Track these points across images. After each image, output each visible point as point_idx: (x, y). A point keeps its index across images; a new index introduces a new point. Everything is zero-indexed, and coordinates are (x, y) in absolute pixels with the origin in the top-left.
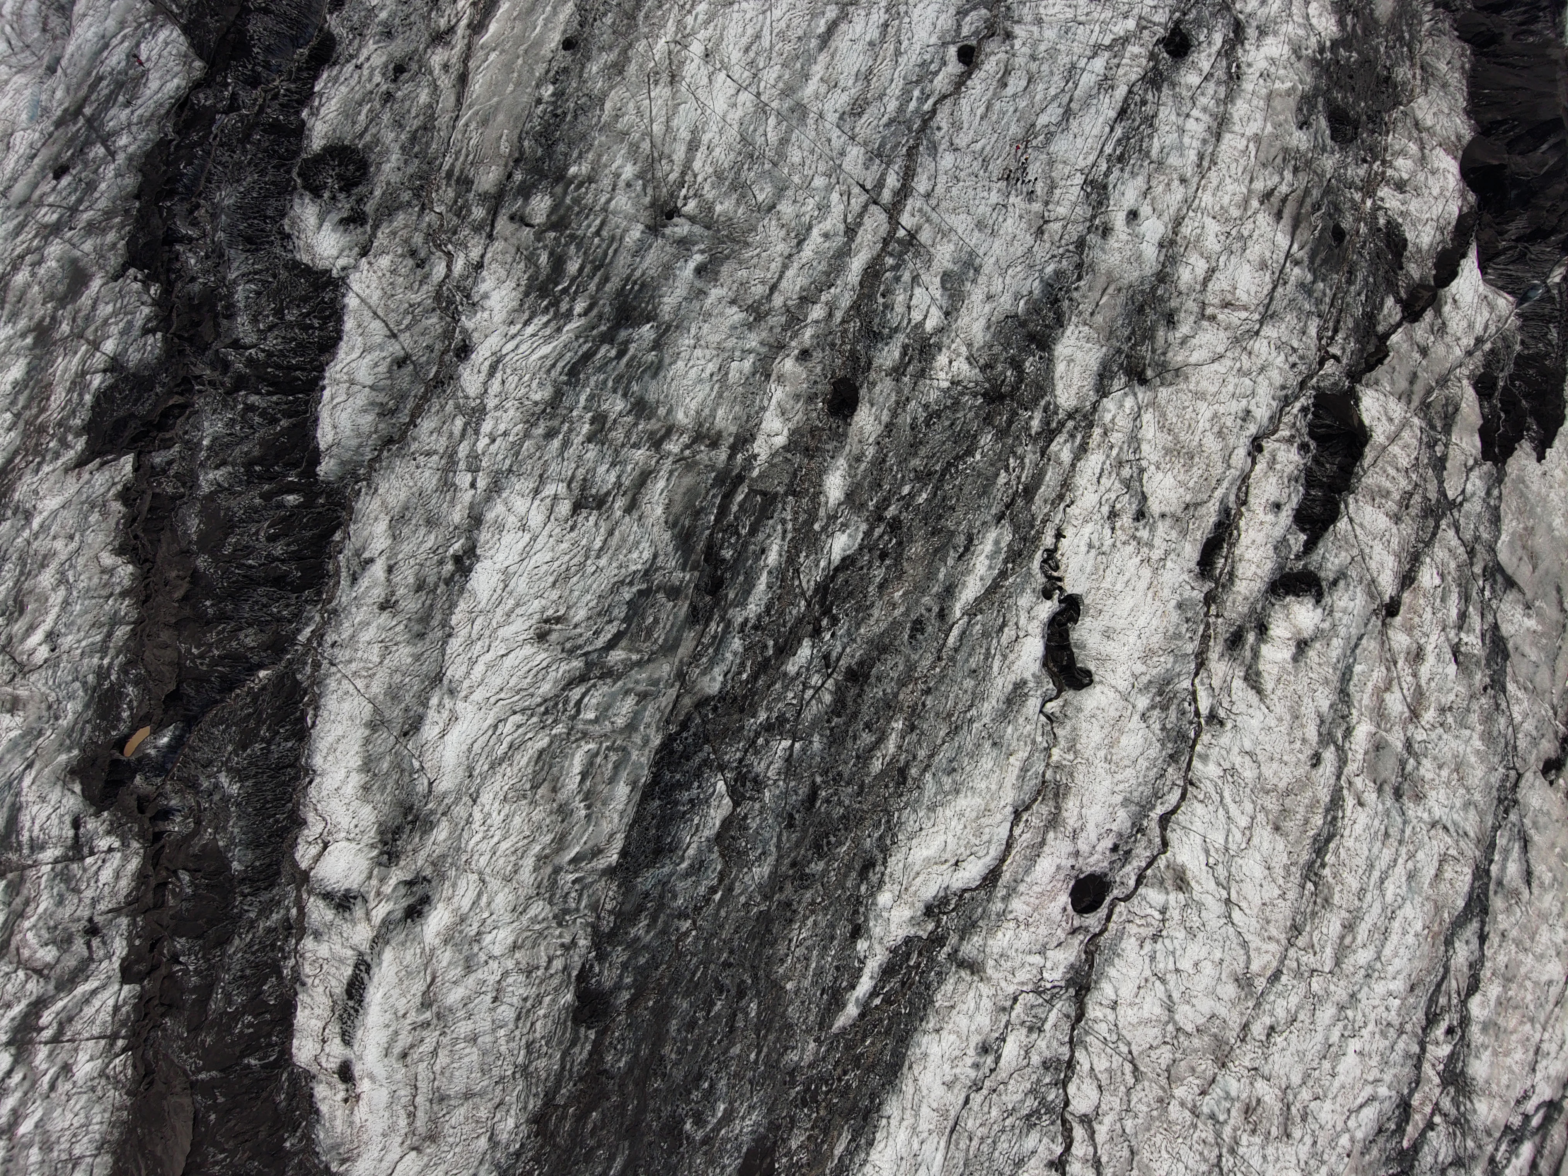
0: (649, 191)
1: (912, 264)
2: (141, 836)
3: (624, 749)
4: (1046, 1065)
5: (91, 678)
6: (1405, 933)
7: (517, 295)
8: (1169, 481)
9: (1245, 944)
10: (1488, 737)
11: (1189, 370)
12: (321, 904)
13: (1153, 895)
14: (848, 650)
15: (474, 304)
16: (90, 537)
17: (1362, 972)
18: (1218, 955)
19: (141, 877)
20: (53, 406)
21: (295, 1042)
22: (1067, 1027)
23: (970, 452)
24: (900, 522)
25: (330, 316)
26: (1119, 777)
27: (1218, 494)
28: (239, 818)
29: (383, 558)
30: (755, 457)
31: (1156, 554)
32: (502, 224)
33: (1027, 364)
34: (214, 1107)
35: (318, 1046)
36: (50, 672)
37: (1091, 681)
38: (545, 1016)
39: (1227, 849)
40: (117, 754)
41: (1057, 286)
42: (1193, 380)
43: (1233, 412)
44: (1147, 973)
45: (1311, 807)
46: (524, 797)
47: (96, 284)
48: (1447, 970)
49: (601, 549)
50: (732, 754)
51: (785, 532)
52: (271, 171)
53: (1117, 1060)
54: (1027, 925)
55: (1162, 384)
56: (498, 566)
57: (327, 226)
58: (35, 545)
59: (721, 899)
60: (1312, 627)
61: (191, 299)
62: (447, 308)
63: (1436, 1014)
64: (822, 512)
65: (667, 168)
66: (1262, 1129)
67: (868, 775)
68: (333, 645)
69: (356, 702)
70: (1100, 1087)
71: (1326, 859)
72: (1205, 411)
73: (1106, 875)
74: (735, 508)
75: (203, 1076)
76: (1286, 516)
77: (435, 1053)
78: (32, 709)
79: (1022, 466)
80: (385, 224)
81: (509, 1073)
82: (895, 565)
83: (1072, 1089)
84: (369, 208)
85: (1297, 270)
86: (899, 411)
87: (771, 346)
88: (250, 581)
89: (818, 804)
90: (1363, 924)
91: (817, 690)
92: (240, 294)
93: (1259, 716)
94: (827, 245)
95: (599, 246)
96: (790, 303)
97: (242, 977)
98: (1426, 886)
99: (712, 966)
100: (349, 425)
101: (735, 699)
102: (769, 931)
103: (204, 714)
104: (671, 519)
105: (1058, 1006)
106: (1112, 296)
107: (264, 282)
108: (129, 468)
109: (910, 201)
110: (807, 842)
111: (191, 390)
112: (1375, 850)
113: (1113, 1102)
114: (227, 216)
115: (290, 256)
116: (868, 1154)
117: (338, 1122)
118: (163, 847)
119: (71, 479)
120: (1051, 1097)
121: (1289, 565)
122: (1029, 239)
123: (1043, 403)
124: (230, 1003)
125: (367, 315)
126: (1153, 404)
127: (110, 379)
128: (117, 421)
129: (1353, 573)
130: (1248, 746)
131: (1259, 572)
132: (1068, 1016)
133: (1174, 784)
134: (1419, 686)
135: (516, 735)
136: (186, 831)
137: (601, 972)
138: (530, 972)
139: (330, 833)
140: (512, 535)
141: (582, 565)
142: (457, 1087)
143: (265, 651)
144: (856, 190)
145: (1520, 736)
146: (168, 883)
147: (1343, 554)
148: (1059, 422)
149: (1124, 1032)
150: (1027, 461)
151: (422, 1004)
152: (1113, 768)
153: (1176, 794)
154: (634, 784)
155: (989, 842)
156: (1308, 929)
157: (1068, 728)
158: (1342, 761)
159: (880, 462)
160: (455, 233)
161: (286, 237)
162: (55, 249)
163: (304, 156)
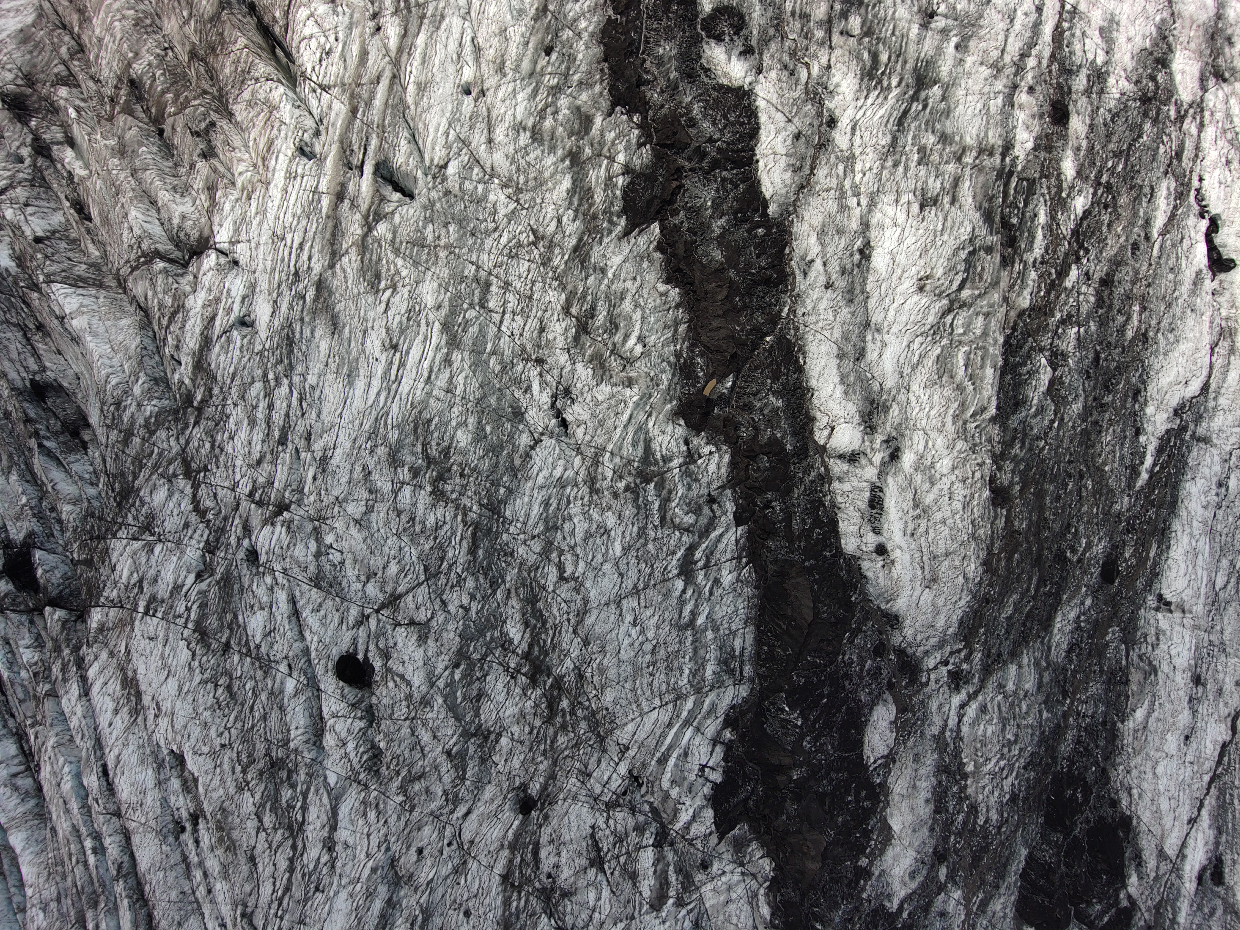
0: (915, 3)
1: (1079, 25)
2: (726, 442)
3: (984, 348)
7: (857, 80)
12: (838, 462)
14: (1098, 268)
15: (831, 92)
16: (647, 276)
19: (732, 465)
20: (598, 201)
21: (843, 541)
23: (1140, 136)
24: (1111, 184)
25: (751, 116)
28: (785, 419)
29: (819, 258)
30: (1017, 158)
32: (836, 38)
33: (1159, 78)
35: (859, 540)
36: (646, 360)
37: (1235, 265)
38: (978, 505)
40: (700, 398)
41: (1164, 28)
46: (936, 384)
47: (598, 120)
49: (942, 230)
50: (1046, 341)
51: (1045, 201)
52: (687, 29)
54: (1230, 411)
57: (734, 58)
58: (614, 287)
59: (1058, 426)
61: (662, 120)
62: (815, 98)
64: (1065, 186)
67: (1126, 340)
68: (803, 315)
69: (827, 345)
74: (1012, 192)
75: (807, 564)
77: (927, 531)
78: (641, 382)
79: (1171, 140)
80: (765, 51)
81: (966, 539)
82: (1114, 211)
84: (753, 42)
86: (1095, 116)
87: (1011, 87)
88: (754, 283)
89: (1101, 363)
91: (1086, 295)
92: (696, 110)
94: (1027, 20)
95: (896, 42)
96: (1015, 59)
99: (1062, 465)
100: (779, 181)
101: (1040, 308)
102: (1089, 440)
104: (978, 204)
106: (1196, 30)
107: (706, 101)
108: (658, 230)
111: (680, 177)
114: (677, 61)
115: (715, 82)
116: (1168, 553)
117: (882, 580)
118: (741, 445)
119: (624, 244)
123: (1173, 100)
124: (805, 523)
125: (773, 110)
127: (628, 179)
128: (648, 201)
135: (921, 349)
137: (1001, 477)
138: (964, 482)
139: (833, 422)
140: (890, 230)
141: (934, 241)
142: (941, 549)
143: (767, 324)
146: (749, 465)
148: (1185, 111)
150: (1173, 136)
151: (915, 505)
154: (995, 367)
155: (1201, 367)
157: (1227, 295)
159: (1091, 149)
160: (807, 49)
161: (707, 71)
162: (563, 102)
163: (701, 16)
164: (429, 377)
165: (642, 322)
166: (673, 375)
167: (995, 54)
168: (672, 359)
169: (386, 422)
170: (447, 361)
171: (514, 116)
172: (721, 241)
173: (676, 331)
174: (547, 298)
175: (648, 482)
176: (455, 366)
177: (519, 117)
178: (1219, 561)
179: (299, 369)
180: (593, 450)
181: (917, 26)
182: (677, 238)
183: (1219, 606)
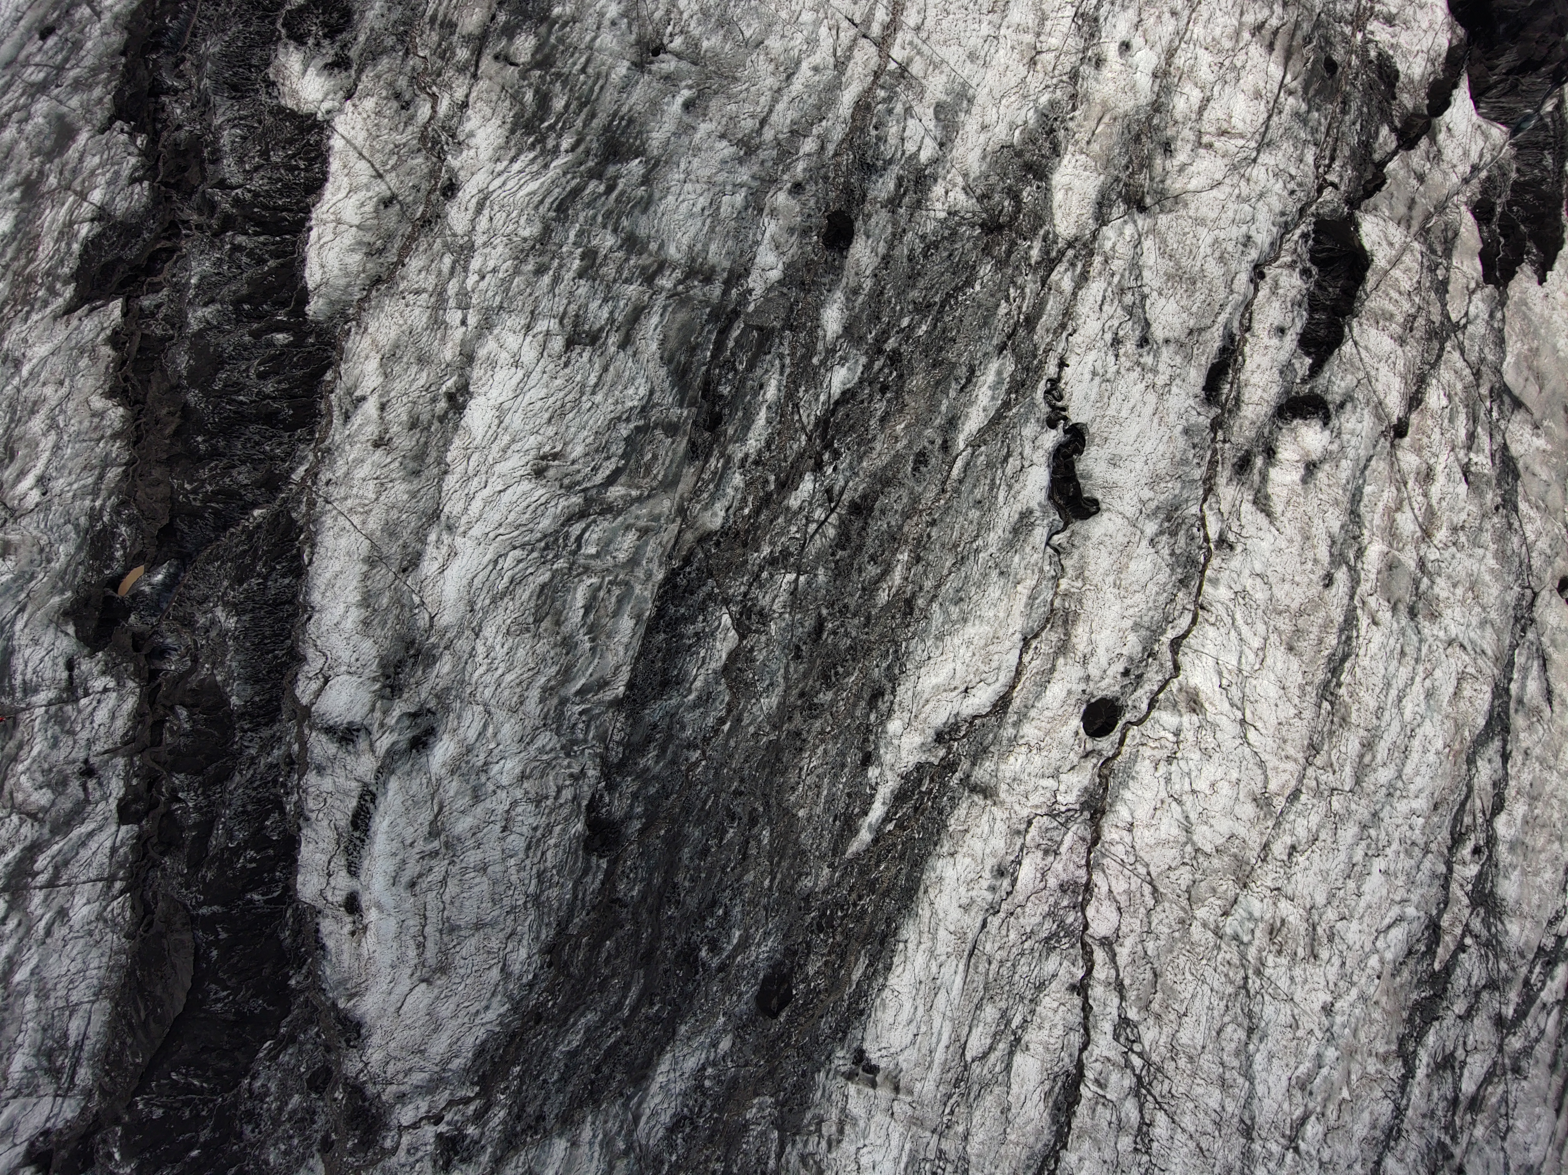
0: (635, 29)
1: (904, 96)
2: (137, 674)
3: (627, 584)
4: (1063, 888)
5: (83, 520)
6: (1425, 751)
7: (503, 132)
8: (1172, 306)
9: (1262, 764)
10: (1502, 556)
11: (1188, 197)
12: (323, 738)
13: (1166, 718)
14: (851, 484)
15: (459, 144)
16: (80, 382)
17: (1384, 791)
18: (1234, 775)
19: (138, 716)
20: (41, 256)
21: (300, 878)
22: (1083, 850)
23: (969, 283)
24: (900, 354)
25: (316, 158)
26: (1128, 602)
27: (1222, 318)
28: (236, 651)
29: (376, 395)
30: (750, 291)
31: (1161, 380)
32: (487, 63)
33: (1025, 194)
34: (216, 943)
35: (324, 881)
36: (42, 516)
37: (1099, 509)
38: (556, 846)
39: (1240, 671)
40: (111, 592)
41: (1052, 116)
42: (1192, 206)
43: (1234, 237)
44: (1163, 794)
45: (1325, 627)
46: (528, 630)
47: (83, 138)
48: (1470, 789)
49: (596, 385)
50: (737, 587)
51: (783, 366)
52: (255, 21)
53: (1135, 882)
54: (1040, 749)
55: (1162, 211)
56: (491, 402)
57: (311, 71)
58: (25, 392)
59: (730, 730)
60: (1320, 449)
61: (176, 145)
62: (433, 148)
63: (1461, 834)
64: (820, 346)
65: (652, 6)
66: (1288, 949)
67: (874, 607)
68: (328, 483)
69: (352, 538)
70: (1119, 909)
71: (1342, 678)
72: (1206, 237)
73: (1118, 699)
74: (731, 344)
75: (204, 911)
76: (1290, 341)
77: (444, 882)
78: (23, 552)
79: (1023, 296)
80: (369, 68)
81: (520, 902)
82: (897, 398)
83: (1090, 912)
84: (353, 53)
85: (1291, 100)
86: (896, 243)
87: (763, 180)
88: (241, 418)
89: (825, 636)
90: (1382, 743)
91: (821, 524)
92: (226, 138)
93: (1269, 538)
94: (817, 78)
95: (585, 83)
96: (780, 136)
97: (243, 812)
98: (1445, 704)
99: (723, 795)
100: (337, 265)
101: (737, 534)
102: (779, 760)
103: (198, 552)
104: (666, 355)
105: (1074, 829)
106: (1108, 125)
107: (250, 128)
108: (117, 313)
109: (900, 35)
110: (814, 672)
111: (178, 235)
112: (1392, 669)
113: (1133, 924)
114: (213, 63)
115: (275, 102)
116: (886, 979)
117: (345, 957)
118: (160, 685)
119: (60, 326)
120: (1070, 920)
121: (1295, 389)
122: (1022, 70)
123: (1042, 232)
124: (231, 838)
125: (353, 155)
126: (1153, 230)
127: (97, 228)
128: (106, 265)
129: (1359, 395)
130: (1258, 568)
131: (1265, 396)
132: (1083, 839)
133: (1184, 608)
134: (1430, 506)
135: (517, 570)
136: (182, 669)
137: (611, 802)
138: (538, 803)
139: (330, 668)
140: (505, 371)
141: (577, 401)
142: (467, 917)
143: (259, 488)
144: (845, 24)
145: (1534, 555)
146: (165, 721)
147: (1349, 377)
148: (1059, 251)
149: (1142, 854)
150: (1027, 290)
151: (430, 833)
152: (1123, 593)
153: (1187, 618)
154: (638, 618)
155: (999, 668)
156: (1326, 747)
157: (1076, 557)
158: (1355, 582)
159: (877, 294)
160: (439, 75)
161: (271, 85)
162: (41, 106)
163: (288, 7)
165: (53, 453)
166: (78, 548)
167: (748, 124)
172: (198, 342)
178: (979, 1007)
181: (626, 64)
182: (134, 327)
183: (969, 1089)
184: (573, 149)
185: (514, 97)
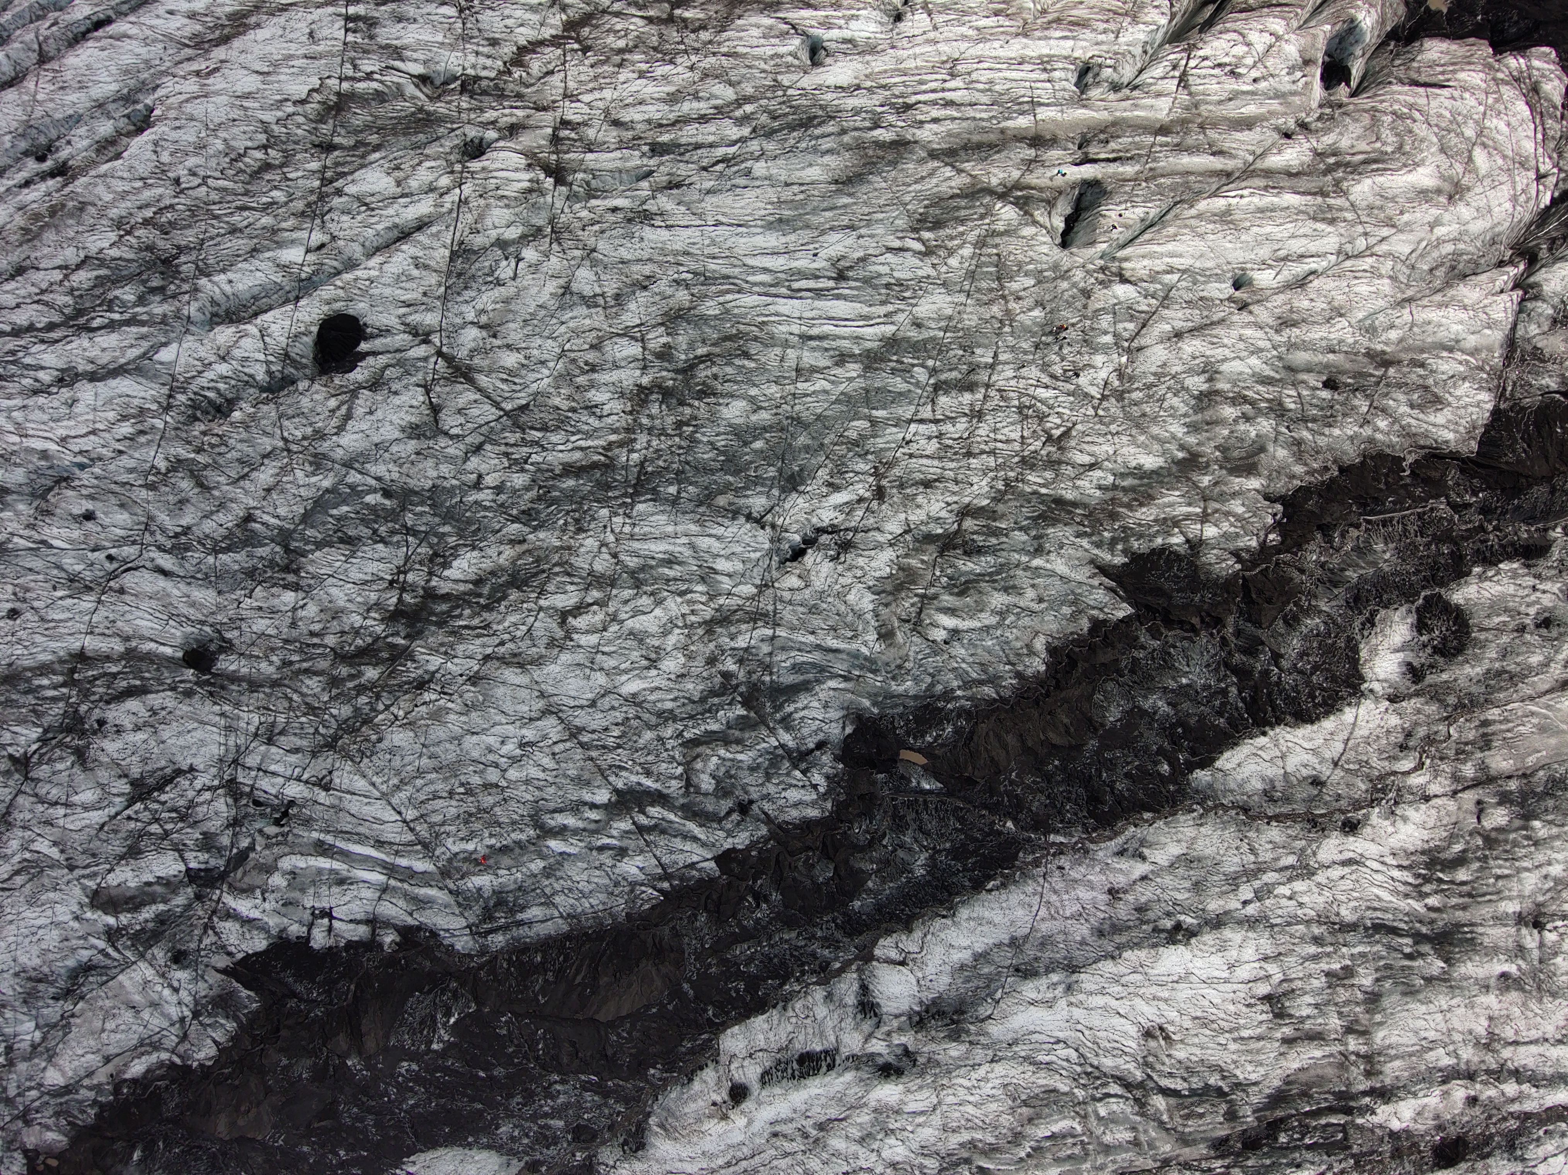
0: (1548, 895)
3: (1087, 1154)
7: (1419, 846)
12: (855, 986)
15: (1393, 813)
16: (1049, 616)
19: (806, 824)
20: (1138, 515)
21: (736, 1030)
25: (1327, 705)
28: (898, 887)
29: (1151, 866)
30: (1373, 1113)
32: (1469, 796)
34: (662, 1006)
35: (744, 1053)
36: (927, 651)
46: (1013, 1099)
47: (1253, 483)
49: (1242, 1038)
52: (1421, 575)
56: (1190, 964)
57: (1400, 656)
58: (1018, 572)
68: (1060, 867)
69: (1026, 917)
74: (1322, 1121)
77: (786, 1154)
78: (891, 653)
80: (1422, 699)
84: (1429, 678)
87: (1468, 1069)
88: (1087, 781)
92: (1312, 623)
95: (1487, 885)
96: (1509, 1063)
97: (770, 957)
100: (1245, 774)
104: (1292, 1077)
107: (1329, 634)
108: (1120, 614)
111: (1207, 626)
115: (1359, 637)
117: (692, 1106)
118: (839, 829)
119: (1088, 570)
124: (747, 963)
125: (1345, 735)
127: (1183, 550)
135: (1059, 1062)
136: (860, 841)
139: (914, 960)
140: (1221, 961)
141: (1222, 1031)
146: (812, 850)
151: (821, 1123)
160: (1441, 759)
161: (1371, 622)
162: (1265, 425)
163: (1443, 591)
164: (811, 338)
165: (981, 629)
166: (915, 697)
167: (1509, 1033)
168: (939, 687)
169: (728, 292)
170: (842, 358)
171: (1225, 360)
172: (1135, 715)
173: (981, 683)
174: (975, 480)
175: (745, 704)
176: (838, 371)
177: (1225, 367)
179: (770, 146)
180: (770, 608)
181: (1518, 908)
182: (1119, 646)
184: (1430, 909)
185: (1452, 836)
